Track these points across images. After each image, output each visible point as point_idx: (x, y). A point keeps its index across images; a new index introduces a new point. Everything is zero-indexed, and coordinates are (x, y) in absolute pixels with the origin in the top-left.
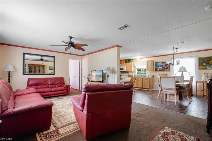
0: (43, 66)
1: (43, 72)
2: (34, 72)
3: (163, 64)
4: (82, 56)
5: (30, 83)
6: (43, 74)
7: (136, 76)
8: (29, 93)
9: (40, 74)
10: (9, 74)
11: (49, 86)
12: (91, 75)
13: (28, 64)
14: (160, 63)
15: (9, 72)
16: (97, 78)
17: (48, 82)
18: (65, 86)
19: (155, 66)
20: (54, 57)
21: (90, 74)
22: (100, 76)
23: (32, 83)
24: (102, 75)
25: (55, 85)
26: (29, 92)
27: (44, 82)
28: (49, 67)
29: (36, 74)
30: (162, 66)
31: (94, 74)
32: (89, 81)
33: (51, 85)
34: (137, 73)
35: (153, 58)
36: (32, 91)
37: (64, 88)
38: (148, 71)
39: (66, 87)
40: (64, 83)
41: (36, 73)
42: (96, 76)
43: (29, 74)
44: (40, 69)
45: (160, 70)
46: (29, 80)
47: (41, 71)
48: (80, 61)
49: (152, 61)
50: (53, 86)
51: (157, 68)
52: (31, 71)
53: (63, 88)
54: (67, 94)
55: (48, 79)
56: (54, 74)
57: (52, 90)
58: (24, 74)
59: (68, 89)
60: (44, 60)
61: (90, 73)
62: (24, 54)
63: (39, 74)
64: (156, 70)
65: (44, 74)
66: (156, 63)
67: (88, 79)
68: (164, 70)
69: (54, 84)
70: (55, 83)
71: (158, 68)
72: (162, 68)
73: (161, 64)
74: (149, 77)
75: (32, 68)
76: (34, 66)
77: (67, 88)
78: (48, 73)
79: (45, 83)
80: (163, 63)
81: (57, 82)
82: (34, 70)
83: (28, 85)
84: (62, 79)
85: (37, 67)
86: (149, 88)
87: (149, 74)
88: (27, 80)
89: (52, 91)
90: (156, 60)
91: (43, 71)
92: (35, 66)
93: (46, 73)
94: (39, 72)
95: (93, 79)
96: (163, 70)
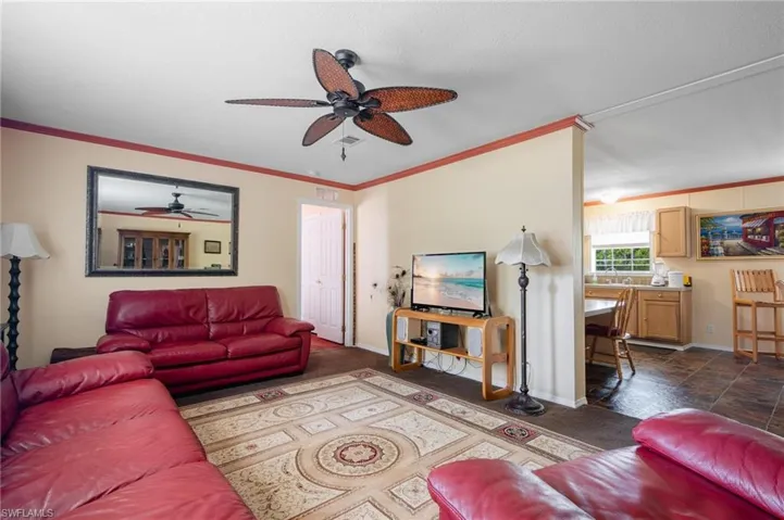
0: (182, 238)
1: (181, 263)
2: (144, 262)
3: (747, 225)
4: (354, 188)
5: (120, 317)
6: (179, 269)
7: (595, 279)
8: (108, 383)
9: (169, 269)
10: (15, 272)
11: (213, 329)
12: (409, 276)
13: (119, 230)
14: (728, 220)
15: (15, 261)
16: (447, 289)
17: (207, 310)
18: (288, 332)
19: (698, 234)
20: (234, 191)
21: (404, 273)
22: (470, 284)
23: (131, 316)
24: (480, 275)
25: (239, 326)
26: (105, 378)
27: (188, 308)
28: (206, 241)
29: (153, 269)
30: (744, 234)
31: (431, 271)
32: (398, 305)
33: (218, 322)
34: (598, 268)
35: (687, 195)
36: (123, 371)
37: (286, 340)
38: (660, 260)
39: (293, 335)
40: (279, 315)
41: (151, 266)
42: (445, 280)
43: (121, 269)
44: (166, 251)
45: (727, 253)
46: (116, 299)
47: (173, 260)
48: (348, 212)
49: (685, 208)
50: (230, 328)
51: (712, 243)
52: (131, 257)
53: (279, 337)
54: (296, 367)
55: (204, 294)
56: (233, 273)
57: (227, 352)
58: (93, 272)
59: (300, 345)
60: (185, 208)
61: (408, 268)
62: (93, 173)
63: (163, 270)
64: (707, 253)
65: (185, 269)
66: (706, 221)
67: (394, 294)
68: (754, 250)
69: (236, 320)
70: (239, 313)
71: (718, 242)
72: (740, 241)
73: (739, 224)
74: (671, 286)
75: (137, 245)
76: (144, 239)
77: (297, 339)
78: (201, 268)
79: (191, 314)
80: (745, 217)
81: (249, 309)
82: (144, 257)
83: (112, 327)
84: (268, 296)
85: (156, 243)
86: (674, 336)
87: (664, 273)
88: (108, 298)
89: (227, 359)
90: (705, 204)
91: (180, 258)
92: (148, 238)
93: (191, 268)
94: (165, 263)
95: (427, 294)
96: (746, 253)
